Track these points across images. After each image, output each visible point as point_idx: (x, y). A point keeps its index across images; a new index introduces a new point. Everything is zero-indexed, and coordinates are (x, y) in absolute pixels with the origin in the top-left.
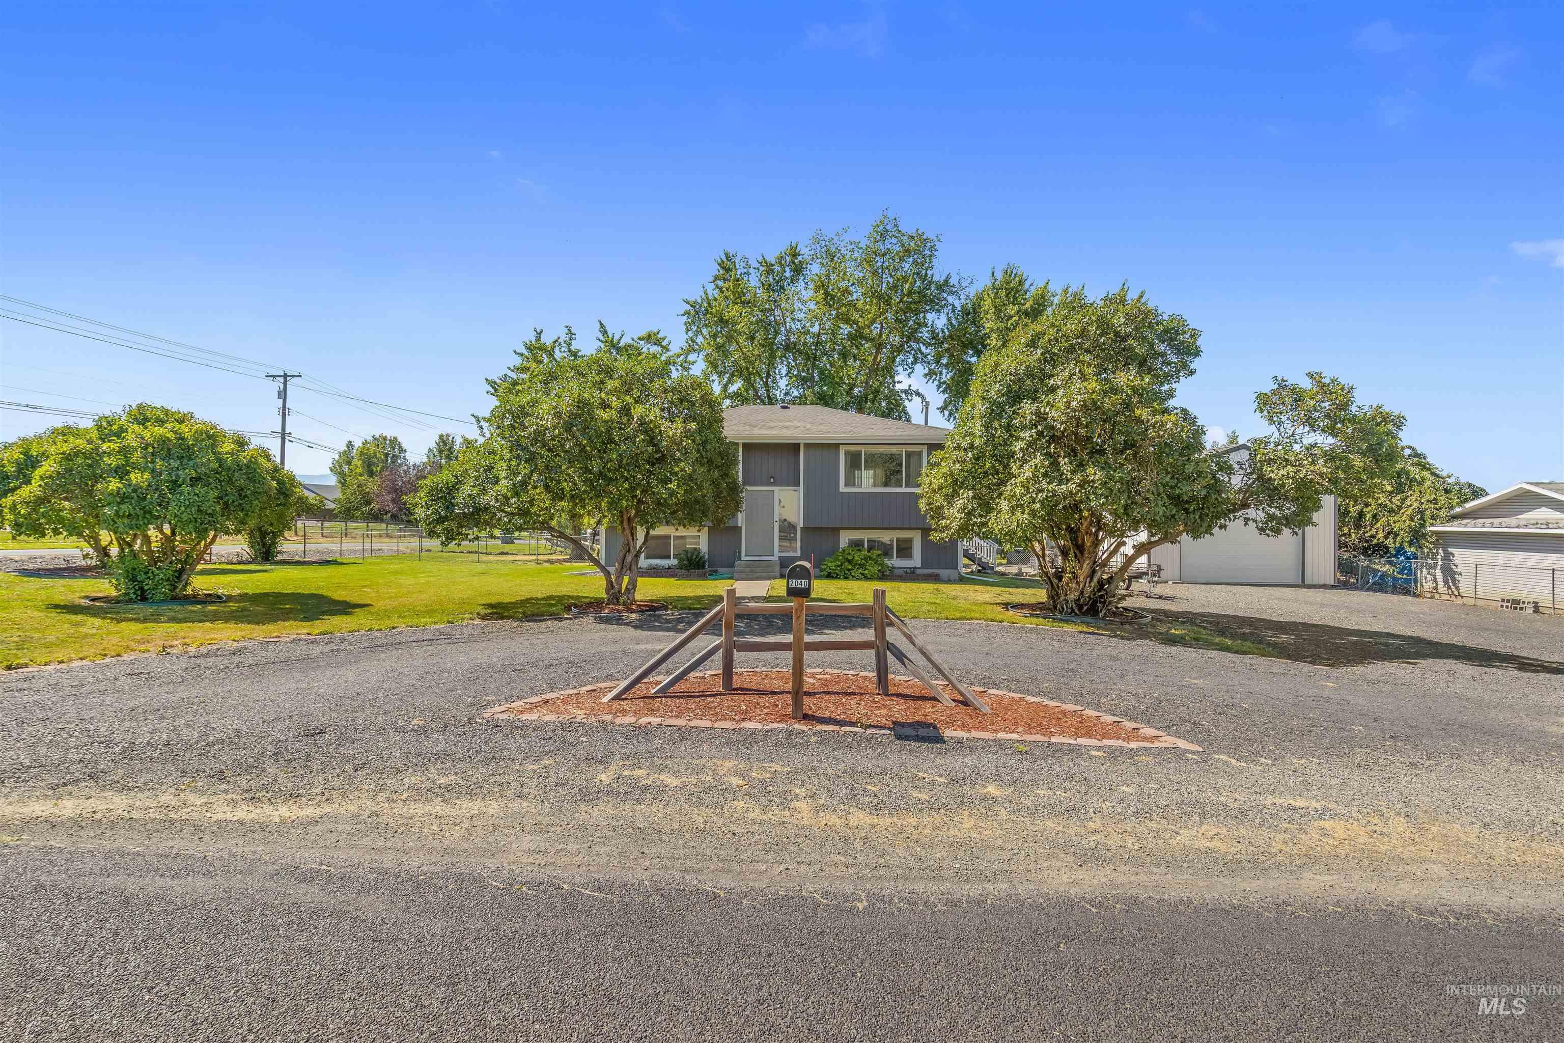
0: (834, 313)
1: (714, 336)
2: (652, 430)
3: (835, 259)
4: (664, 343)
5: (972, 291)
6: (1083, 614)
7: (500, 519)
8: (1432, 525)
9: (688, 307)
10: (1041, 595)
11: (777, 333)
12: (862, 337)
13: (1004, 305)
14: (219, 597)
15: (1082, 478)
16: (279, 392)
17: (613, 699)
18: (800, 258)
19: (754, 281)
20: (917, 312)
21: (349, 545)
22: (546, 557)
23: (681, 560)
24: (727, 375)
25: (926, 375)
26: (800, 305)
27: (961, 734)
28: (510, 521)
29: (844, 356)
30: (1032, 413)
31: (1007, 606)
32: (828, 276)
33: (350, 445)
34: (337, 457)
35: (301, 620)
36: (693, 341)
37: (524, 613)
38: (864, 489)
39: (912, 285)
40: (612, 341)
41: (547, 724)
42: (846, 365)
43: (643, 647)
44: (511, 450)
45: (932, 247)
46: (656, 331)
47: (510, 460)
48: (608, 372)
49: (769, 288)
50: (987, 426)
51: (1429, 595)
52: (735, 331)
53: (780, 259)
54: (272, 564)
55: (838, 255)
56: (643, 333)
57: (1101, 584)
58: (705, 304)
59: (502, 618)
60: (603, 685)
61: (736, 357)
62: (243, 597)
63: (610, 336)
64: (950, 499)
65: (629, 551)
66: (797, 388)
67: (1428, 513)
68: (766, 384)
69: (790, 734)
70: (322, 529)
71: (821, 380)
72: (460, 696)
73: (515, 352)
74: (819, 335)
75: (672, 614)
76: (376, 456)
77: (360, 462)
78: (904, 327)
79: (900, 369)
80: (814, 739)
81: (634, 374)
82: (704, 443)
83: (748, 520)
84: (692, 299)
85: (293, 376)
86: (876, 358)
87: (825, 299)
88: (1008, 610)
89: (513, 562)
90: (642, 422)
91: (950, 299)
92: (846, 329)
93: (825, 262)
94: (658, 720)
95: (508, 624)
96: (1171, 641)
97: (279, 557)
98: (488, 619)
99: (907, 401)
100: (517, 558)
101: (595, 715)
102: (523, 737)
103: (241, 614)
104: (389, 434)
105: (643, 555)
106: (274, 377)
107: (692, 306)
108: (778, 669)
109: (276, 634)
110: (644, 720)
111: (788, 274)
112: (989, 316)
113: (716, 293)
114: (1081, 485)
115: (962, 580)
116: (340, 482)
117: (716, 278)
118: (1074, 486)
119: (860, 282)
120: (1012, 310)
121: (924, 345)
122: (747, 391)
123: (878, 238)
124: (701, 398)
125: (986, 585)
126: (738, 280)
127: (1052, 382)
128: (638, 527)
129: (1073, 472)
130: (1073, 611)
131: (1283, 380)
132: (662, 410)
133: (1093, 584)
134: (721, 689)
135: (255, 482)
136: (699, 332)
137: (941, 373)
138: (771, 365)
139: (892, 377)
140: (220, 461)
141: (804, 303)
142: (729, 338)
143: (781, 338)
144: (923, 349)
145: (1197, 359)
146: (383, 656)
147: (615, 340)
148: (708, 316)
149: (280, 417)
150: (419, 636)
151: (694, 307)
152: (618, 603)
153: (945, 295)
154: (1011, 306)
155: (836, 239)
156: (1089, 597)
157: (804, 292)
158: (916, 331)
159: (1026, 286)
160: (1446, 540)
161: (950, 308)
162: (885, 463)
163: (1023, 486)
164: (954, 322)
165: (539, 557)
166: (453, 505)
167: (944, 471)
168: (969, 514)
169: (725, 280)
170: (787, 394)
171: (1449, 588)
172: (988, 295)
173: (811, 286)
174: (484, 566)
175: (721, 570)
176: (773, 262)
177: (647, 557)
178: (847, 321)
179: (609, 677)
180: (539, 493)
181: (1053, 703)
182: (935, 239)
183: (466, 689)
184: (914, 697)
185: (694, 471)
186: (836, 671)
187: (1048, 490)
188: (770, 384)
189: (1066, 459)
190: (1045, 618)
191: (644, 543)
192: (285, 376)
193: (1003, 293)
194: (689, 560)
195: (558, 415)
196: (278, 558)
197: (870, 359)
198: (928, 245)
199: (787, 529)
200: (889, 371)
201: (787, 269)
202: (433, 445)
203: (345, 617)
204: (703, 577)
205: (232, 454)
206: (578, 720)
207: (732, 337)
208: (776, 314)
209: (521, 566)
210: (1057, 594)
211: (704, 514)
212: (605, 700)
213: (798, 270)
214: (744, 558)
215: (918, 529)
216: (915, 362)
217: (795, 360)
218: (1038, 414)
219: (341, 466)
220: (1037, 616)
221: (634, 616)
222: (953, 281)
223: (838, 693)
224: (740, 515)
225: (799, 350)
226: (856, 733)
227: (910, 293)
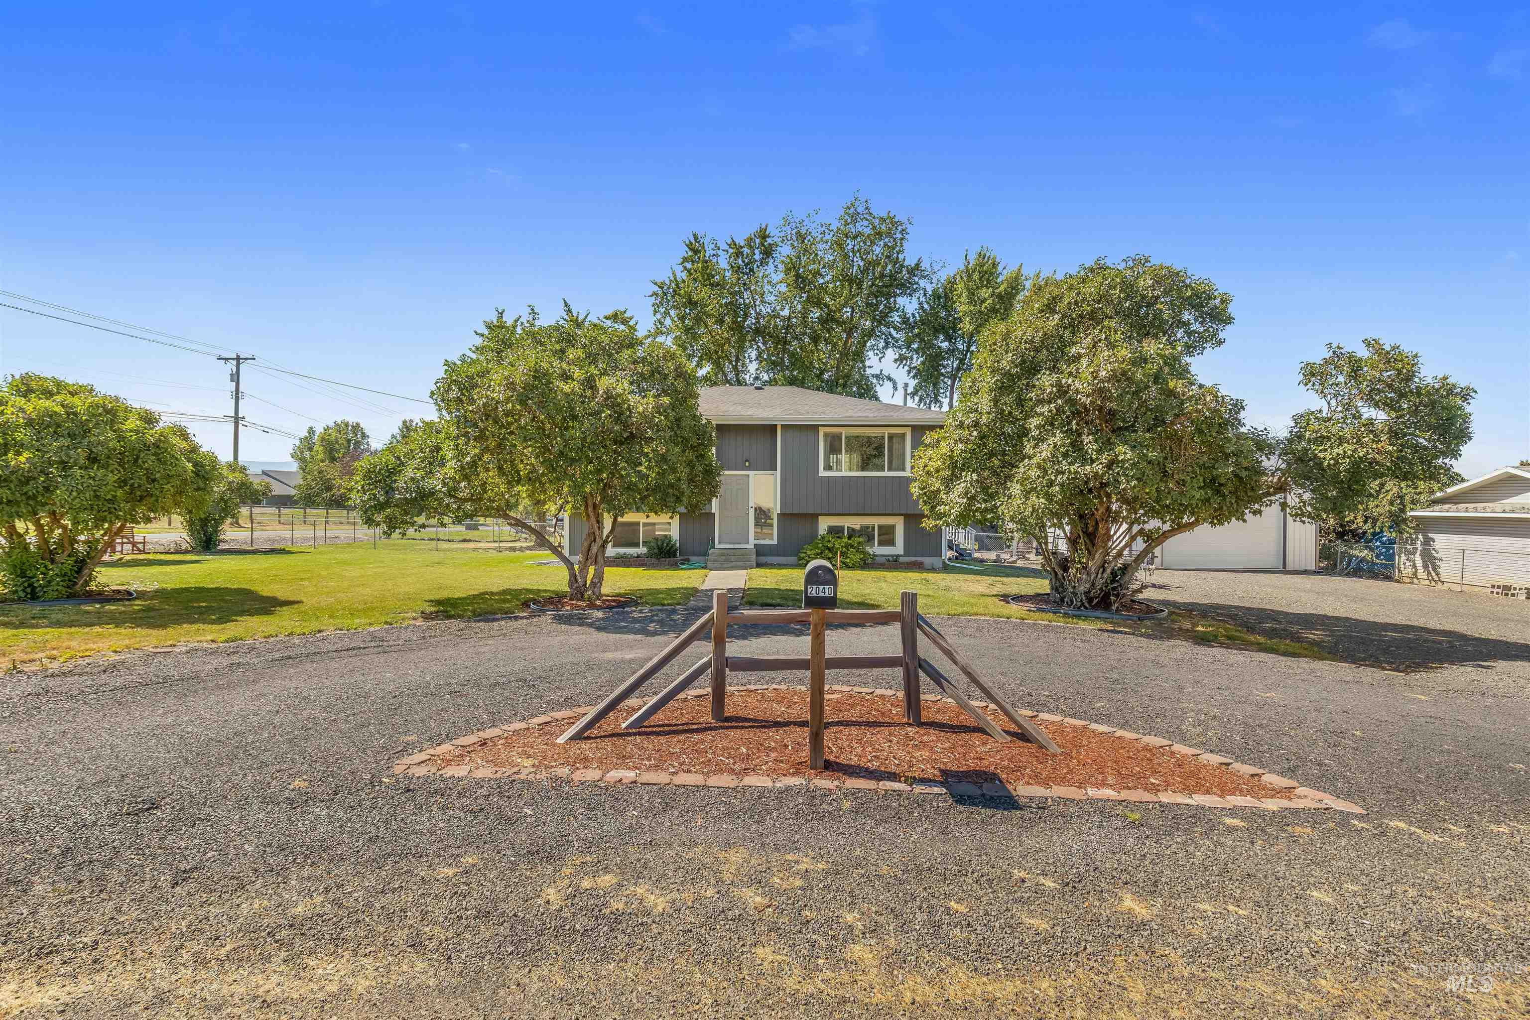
0: (805, 295)
1: (682, 318)
2: (619, 405)
3: (806, 241)
4: (632, 323)
5: (943, 276)
6: (1093, 607)
7: (448, 505)
8: (1412, 509)
9: (656, 289)
10: (1043, 586)
11: (746, 316)
12: (833, 320)
13: (978, 288)
14: (129, 593)
15: (1109, 458)
16: (231, 375)
17: (571, 739)
18: (769, 240)
19: (723, 263)
20: (888, 296)
21: (303, 532)
22: (510, 545)
23: (650, 549)
24: (696, 359)
25: (896, 361)
26: (770, 287)
27: (1038, 791)
28: (459, 508)
29: (815, 339)
30: (1052, 385)
31: (1005, 598)
32: (799, 257)
33: (311, 431)
34: (298, 443)
35: (213, 622)
36: (661, 323)
37: (473, 611)
38: (845, 473)
39: (884, 268)
40: (577, 320)
41: (479, 783)
42: (817, 349)
43: (610, 656)
44: (458, 427)
45: (903, 230)
46: (623, 310)
47: (457, 438)
48: (569, 341)
49: (737, 270)
50: (996, 401)
51: (1408, 580)
52: (705, 313)
53: (749, 242)
54: (213, 554)
55: (809, 237)
56: (610, 312)
57: (1114, 574)
58: (673, 285)
59: (450, 617)
60: (559, 715)
61: (705, 340)
62: (160, 594)
63: (575, 315)
64: (949, 483)
65: (595, 540)
66: (767, 372)
67: (1407, 498)
68: (735, 368)
69: (812, 795)
70: (279, 517)
71: (793, 364)
72: (372, 734)
73: (476, 332)
74: (789, 318)
75: (641, 611)
76: (337, 442)
77: (321, 448)
78: (874, 311)
79: (870, 354)
80: (846, 805)
81: (600, 343)
82: (678, 420)
83: (721, 508)
84: (659, 281)
85: (246, 359)
86: (846, 342)
87: (796, 281)
88: (1008, 602)
89: (475, 550)
90: (608, 395)
91: (923, 283)
92: (816, 314)
93: (795, 244)
94: (631, 775)
95: (454, 624)
96: (1203, 640)
97: (222, 546)
98: (432, 619)
99: (878, 386)
100: (478, 545)
101: (546, 767)
102: (443, 808)
103: (145, 614)
104: (352, 420)
105: (610, 544)
106: (226, 359)
107: (659, 287)
108: (775, 686)
109: (171, 642)
110: (614, 775)
111: (757, 257)
112: (962, 300)
113: (684, 275)
114: (1109, 466)
115: (946, 568)
116: (301, 468)
117: (685, 260)
118: (1100, 466)
119: (830, 266)
120: (985, 293)
121: (895, 329)
122: (716, 375)
123: (849, 220)
124: (676, 370)
125: (975, 574)
126: (706, 262)
127: (1073, 350)
128: (605, 515)
129: (1099, 451)
130: (1083, 604)
131: (1339, 348)
132: (631, 383)
133: (1105, 575)
134: (710, 719)
135: (165, 463)
136: (667, 313)
137: (912, 359)
138: (741, 349)
139: (863, 362)
140: (120, 438)
141: (774, 286)
142: (698, 320)
143: (751, 321)
144: (894, 333)
145: (1228, 327)
146: (292, 671)
147: (581, 318)
148: (677, 297)
149: (233, 401)
150: (347, 642)
151: (662, 288)
152: (582, 598)
153: (916, 279)
154: (985, 289)
155: (807, 220)
156: (1101, 589)
157: (773, 276)
158: (887, 315)
159: (1000, 268)
160: (1426, 526)
161: (922, 292)
162: (862, 446)
163: (1039, 467)
164: (926, 306)
165: (502, 544)
166: (393, 489)
167: (944, 451)
168: (973, 498)
169: (693, 262)
170: (757, 378)
171: (1429, 574)
172: (962, 278)
173: (781, 267)
174: (442, 554)
175: (693, 558)
176: (742, 244)
177: (614, 546)
178: (818, 303)
179: (569, 702)
180: (492, 476)
181: (1129, 735)
182: (906, 221)
183: (381, 723)
184: (952, 727)
185: (668, 451)
186: (846, 688)
187: (1070, 472)
188: (740, 368)
189: (1091, 437)
190: (1055, 613)
191: (611, 532)
192: (238, 359)
193: (976, 276)
194: (660, 549)
195: (511, 386)
196: (219, 548)
197: (840, 343)
198: (900, 228)
199: (762, 514)
200: (859, 356)
201: (757, 252)
202: (396, 431)
203: (265, 618)
204: (675, 566)
205: (137, 432)
206: (522, 776)
207: (701, 319)
208: (746, 297)
209: (481, 555)
210: (1062, 585)
211: (678, 500)
212: (561, 740)
213: (768, 252)
214: (717, 546)
215: (902, 515)
216: (886, 347)
217: (764, 343)
218: (1059, 385)
219: (302, 453)
220: (1043, 610)
221: (599, 614)
222: (923, 266)
223: (860, 724)
224: (714, 500)
225: (768, 334)
226: (900, 793)
227: (882, 276)
